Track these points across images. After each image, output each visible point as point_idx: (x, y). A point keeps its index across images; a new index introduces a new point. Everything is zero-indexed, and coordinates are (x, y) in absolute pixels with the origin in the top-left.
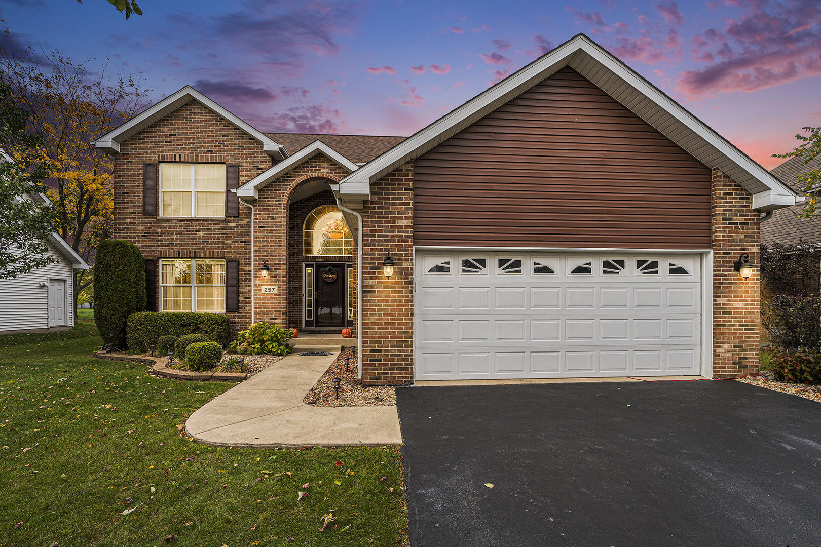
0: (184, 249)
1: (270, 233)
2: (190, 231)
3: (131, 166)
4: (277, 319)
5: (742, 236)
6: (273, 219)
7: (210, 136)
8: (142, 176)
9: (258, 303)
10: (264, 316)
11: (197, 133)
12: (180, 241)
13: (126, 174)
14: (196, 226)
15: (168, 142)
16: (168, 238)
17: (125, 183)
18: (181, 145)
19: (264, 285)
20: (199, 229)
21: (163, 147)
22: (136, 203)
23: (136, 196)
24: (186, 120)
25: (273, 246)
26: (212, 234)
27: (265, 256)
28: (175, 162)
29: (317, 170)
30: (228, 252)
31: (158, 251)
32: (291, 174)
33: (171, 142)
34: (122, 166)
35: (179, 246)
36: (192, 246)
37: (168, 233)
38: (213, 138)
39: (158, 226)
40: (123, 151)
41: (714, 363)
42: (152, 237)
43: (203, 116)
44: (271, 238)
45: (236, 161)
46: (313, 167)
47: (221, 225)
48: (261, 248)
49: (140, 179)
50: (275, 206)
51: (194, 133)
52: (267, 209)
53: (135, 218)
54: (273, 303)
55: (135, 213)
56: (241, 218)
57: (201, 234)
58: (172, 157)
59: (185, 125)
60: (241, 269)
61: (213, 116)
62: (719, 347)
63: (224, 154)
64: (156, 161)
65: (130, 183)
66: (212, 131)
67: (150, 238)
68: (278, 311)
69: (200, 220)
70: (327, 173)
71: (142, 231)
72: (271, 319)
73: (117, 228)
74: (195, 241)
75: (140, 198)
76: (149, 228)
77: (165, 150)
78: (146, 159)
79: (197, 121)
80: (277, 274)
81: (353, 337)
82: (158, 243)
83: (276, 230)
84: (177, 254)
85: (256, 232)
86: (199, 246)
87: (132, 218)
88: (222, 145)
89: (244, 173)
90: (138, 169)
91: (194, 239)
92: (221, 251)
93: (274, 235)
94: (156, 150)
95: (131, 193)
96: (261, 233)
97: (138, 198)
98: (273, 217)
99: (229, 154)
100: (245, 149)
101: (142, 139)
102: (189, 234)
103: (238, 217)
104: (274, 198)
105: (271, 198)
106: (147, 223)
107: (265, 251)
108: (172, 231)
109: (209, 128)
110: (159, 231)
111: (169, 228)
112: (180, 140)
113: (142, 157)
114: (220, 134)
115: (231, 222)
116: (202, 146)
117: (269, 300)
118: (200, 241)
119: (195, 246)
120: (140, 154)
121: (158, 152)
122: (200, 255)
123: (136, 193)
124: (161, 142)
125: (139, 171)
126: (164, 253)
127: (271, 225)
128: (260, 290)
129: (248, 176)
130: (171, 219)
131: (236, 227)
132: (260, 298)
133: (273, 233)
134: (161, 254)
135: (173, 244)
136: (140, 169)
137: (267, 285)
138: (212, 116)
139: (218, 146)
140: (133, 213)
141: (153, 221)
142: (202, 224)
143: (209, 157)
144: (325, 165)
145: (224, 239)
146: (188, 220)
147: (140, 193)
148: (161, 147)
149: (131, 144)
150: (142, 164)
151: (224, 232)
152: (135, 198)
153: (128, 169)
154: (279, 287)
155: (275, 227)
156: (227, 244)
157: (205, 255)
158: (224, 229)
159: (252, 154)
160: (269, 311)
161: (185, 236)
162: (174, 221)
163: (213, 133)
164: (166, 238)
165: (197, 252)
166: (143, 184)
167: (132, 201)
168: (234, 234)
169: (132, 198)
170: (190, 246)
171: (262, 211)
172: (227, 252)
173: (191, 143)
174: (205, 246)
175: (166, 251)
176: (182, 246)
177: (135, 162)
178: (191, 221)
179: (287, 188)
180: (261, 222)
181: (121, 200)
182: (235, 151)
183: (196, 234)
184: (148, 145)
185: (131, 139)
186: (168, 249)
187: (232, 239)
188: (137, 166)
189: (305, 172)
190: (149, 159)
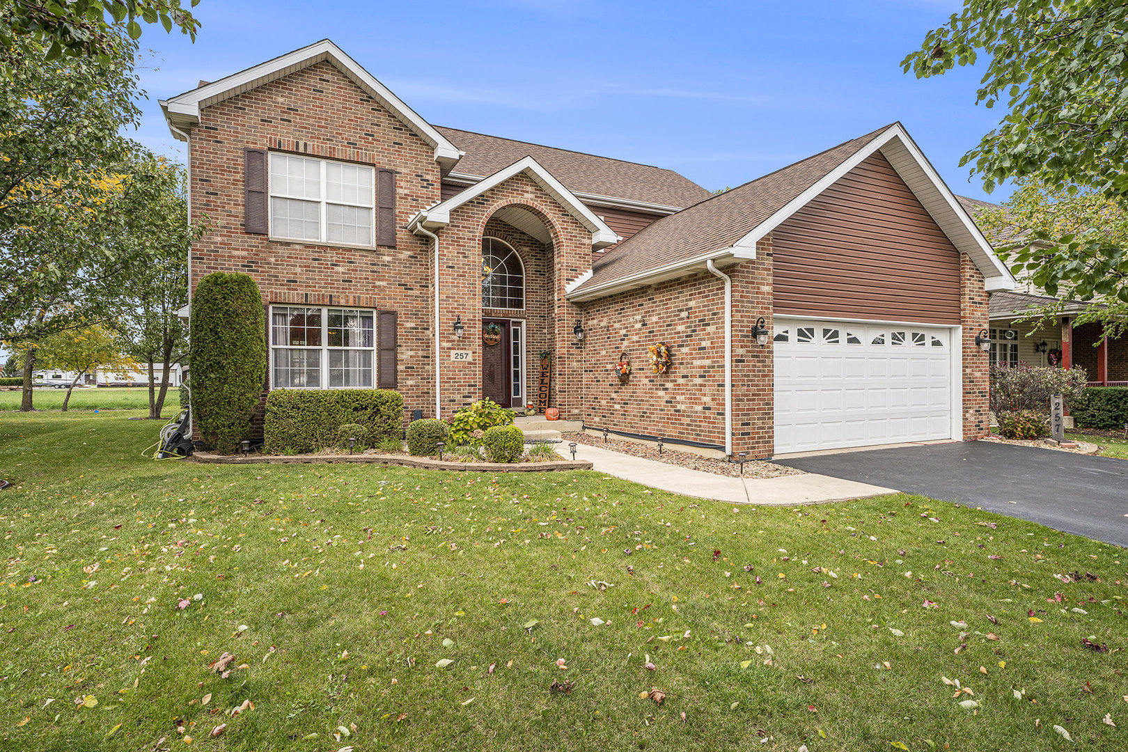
0: (313, 291)
1: (461, 276)
2: (322, 264)
3: (221, 150)
4: (470, 397)
5: (979, 314)
6: (465, 257)
7: (352, 120)
8: (241, 169)
9: (447, 375)
10: (454, 393)
11: (332, 113)
12: (307, 279)
13: (212, 161)
14: (331, 256)
15: (286, 120)
16: (287, 273)
17: (211, 177)
18: (306, 128)
19: (454, 349)
20: (336, 261)
21: (277, 127)
22: (231, 212)
23: (232, 200)
24: (314, 90)
25: (466, 294)
26: (357, 271)
27: (455, 308)
28: (297, 153)
29: (520, 194)
30: (382, 299)
31: (272, 292)
32: (487, 197)
33: (290, 121)
34: (205, 148)
35: (306, 286)
36: (326, 287)
37: (287, 265)
38: (357, 125)
39: (270, 252)
40: (206, 123)
41: (964, 426)
42: (260, 269)
43: (341, 88)
44: (463, 283)
45: (390, 165)
46: (515, 190)
47: (371, 257)
48: (450, 297)
49: (239, 173)
50: (468, 239)
51: (327, 112)
52: (457, 241)
53: (231, 236)
54: (466, 375)
55: (231, 228)
56: (399, 249)
57: (340, 269)
58: (293, 145)
59: (313, 98)
60: (400, 325)
61: (356, 91)
62: (967, 412)
63: (373, 151)
64: (266, 148)
65: (221, 179)
66: (354, 113)
67: (257, 271)
68: (472, 386)
69: (339, 248)
70: (532, 199)
71: (242, 258)
72: (464, 397)
73: (198, 250)
74: (331, 280)
75: (239, 205)
76: (255, 255)
77: (279, 132)
78: (248, 142)
79: (331, 94)
80: (471, 334)
81: (562, 419)
82: (270, 280)
83: (470, 273)
84: (302, 298)
85: (443, 274)
86: (338, 288)
87: (225, 236)
88: (370, 138)
89: (402, 184)
90: (234, 156)
91: (329, 276)
92: (371, 298)
93: (466, 280)
94: (266, 129)
95: (221, 195)
96: (449, 275)
97: (235, 204)
98: (465, 253)
99: (380, 152)
100: (403, 149)
101: (240, 108)
102: (321, 268)
103: (394, 248)
104: (466, 227)
105: (463, 227)
106: (251, 246)
107: (456, 301)
108: (294, 262)
109: (351, 109)
110: (273, 260)
111: (288, 257)
112: (304, 120)
113: (241, 138)
114: (367, 119)
115: (384, 255)
116: (340, 134)
117: (460, 371)
118: (339, 281)
119: (331, 288)
120: (237, 132)
121: (268, 134)
122: (339, 302)
123: (230, 196)
124: (274, 118)
125: (237, 160)
126: (280, 296)
127: (463, 264)
128: (449, 356)
129: (408, 188)
130: (293, 243)
131: (392, 262)
132: (449, 367)
133: (465, 276)
134: (276, 297)
135: (296, 282)
136: (238, 157)
137: (458, 349)
138: (354, 90)
139: (364, 138)
140: (225, 227)
141: (262, 243)
142: (341, 254)
143: (351, 153)
144: (529, 189)
145: (375, 279)
146: (319, 247)
147: (238, 197)
148: (273, 126)
149: (220, 113)
150: (241, 149)
151: (375, 268)
152: (229, 204)
153: (216, 154)
154: (473, 353)
155: (469, 269)
156: (380, 286)
157: (347, 301)
158: (375, 265)
159: (414, 157)
160: (461, 386)
161: (315, 271)
162: (297, 247)
163: (356, 117)
164: (283, 273)
165: (335, 296)
166: (243, 181)
167: (224, 207)
168: (390, 273)
169: (225, 203)
170: (323, 288)
171: (450, 245)
172: (379, 298)
173: (323, 127)
174: (346, 289)
175: (285, 293)
176: (310, 287)
177: (229, 143)
178: (325, 248)
179: (483, 215)
180: (450, 260)
181: (205, 205)
182: (389, 150)
183: (333, 269)
184: (251, 119)
185: (222, 105)
186: (289, 289)
187: (387, 280)
188: (232, 152)
189: (505, 196)
190: (253, 143)
